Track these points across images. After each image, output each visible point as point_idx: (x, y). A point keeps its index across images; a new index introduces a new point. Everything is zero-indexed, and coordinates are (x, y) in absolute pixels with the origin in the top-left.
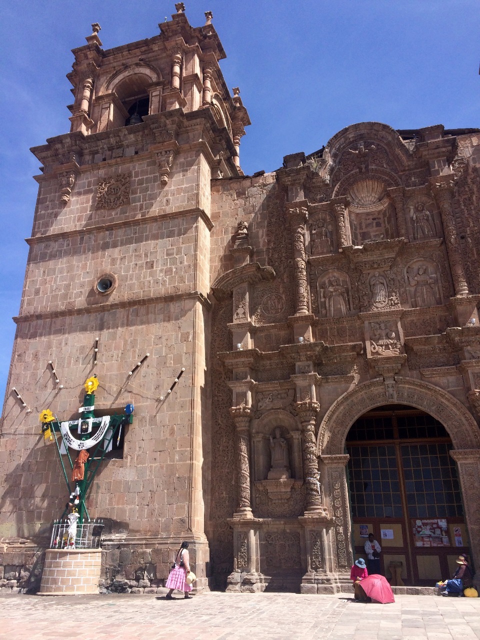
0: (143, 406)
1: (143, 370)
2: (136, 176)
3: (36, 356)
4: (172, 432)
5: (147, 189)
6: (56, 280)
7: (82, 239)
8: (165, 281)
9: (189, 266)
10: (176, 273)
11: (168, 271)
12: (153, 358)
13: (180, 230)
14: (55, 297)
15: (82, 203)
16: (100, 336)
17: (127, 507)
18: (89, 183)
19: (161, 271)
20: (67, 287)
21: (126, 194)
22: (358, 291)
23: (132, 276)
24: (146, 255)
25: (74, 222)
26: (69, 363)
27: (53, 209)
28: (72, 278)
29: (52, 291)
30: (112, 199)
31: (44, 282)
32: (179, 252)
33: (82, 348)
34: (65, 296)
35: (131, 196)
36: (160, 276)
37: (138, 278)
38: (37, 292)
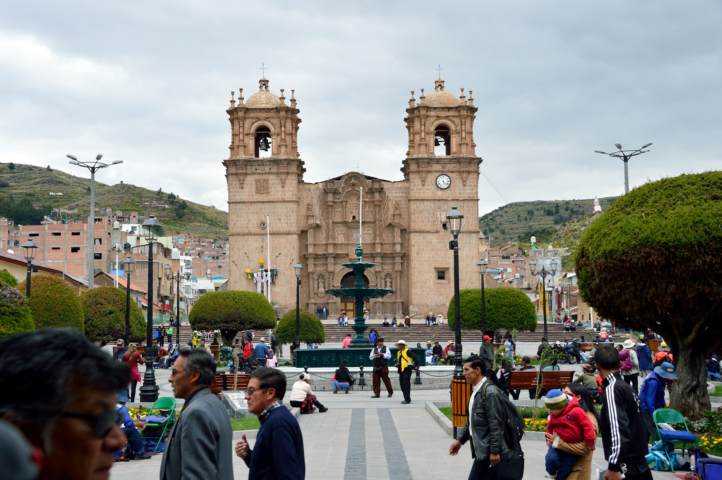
0: (281, 269)
1: (280, 257)
2: (271, 180)
3: (239, 249)
4: (291, 278)
5: (276, 187)
6: (242, 221)
7: (251, 205)
8: (285, 227)
9: (294, 222)
10: (289, 224)
11: (287, 223)
12: (283, 253)
13: (290, 207)
14: (243, 227)
15: (249, 189)
16: (263, 244)
17: (278, 299)
18: (251, 180)
19: (284, 222)
20: (248, 224)
21: (268, 188)
22: (348, 234)
23: (273, 223)
24: (278, 215)
25: (247, 196)
26: (252, 253)
27: (236, 189)
28: (249, 220)
29: (241, 225)
30: (262, 190)
31: (237, 221)
32: (290, 216)
33: (257, 248)
34: (247, 228)
35: (270, 190)
36: (284, 225)
37: (275, 224)
38: (235, 224)
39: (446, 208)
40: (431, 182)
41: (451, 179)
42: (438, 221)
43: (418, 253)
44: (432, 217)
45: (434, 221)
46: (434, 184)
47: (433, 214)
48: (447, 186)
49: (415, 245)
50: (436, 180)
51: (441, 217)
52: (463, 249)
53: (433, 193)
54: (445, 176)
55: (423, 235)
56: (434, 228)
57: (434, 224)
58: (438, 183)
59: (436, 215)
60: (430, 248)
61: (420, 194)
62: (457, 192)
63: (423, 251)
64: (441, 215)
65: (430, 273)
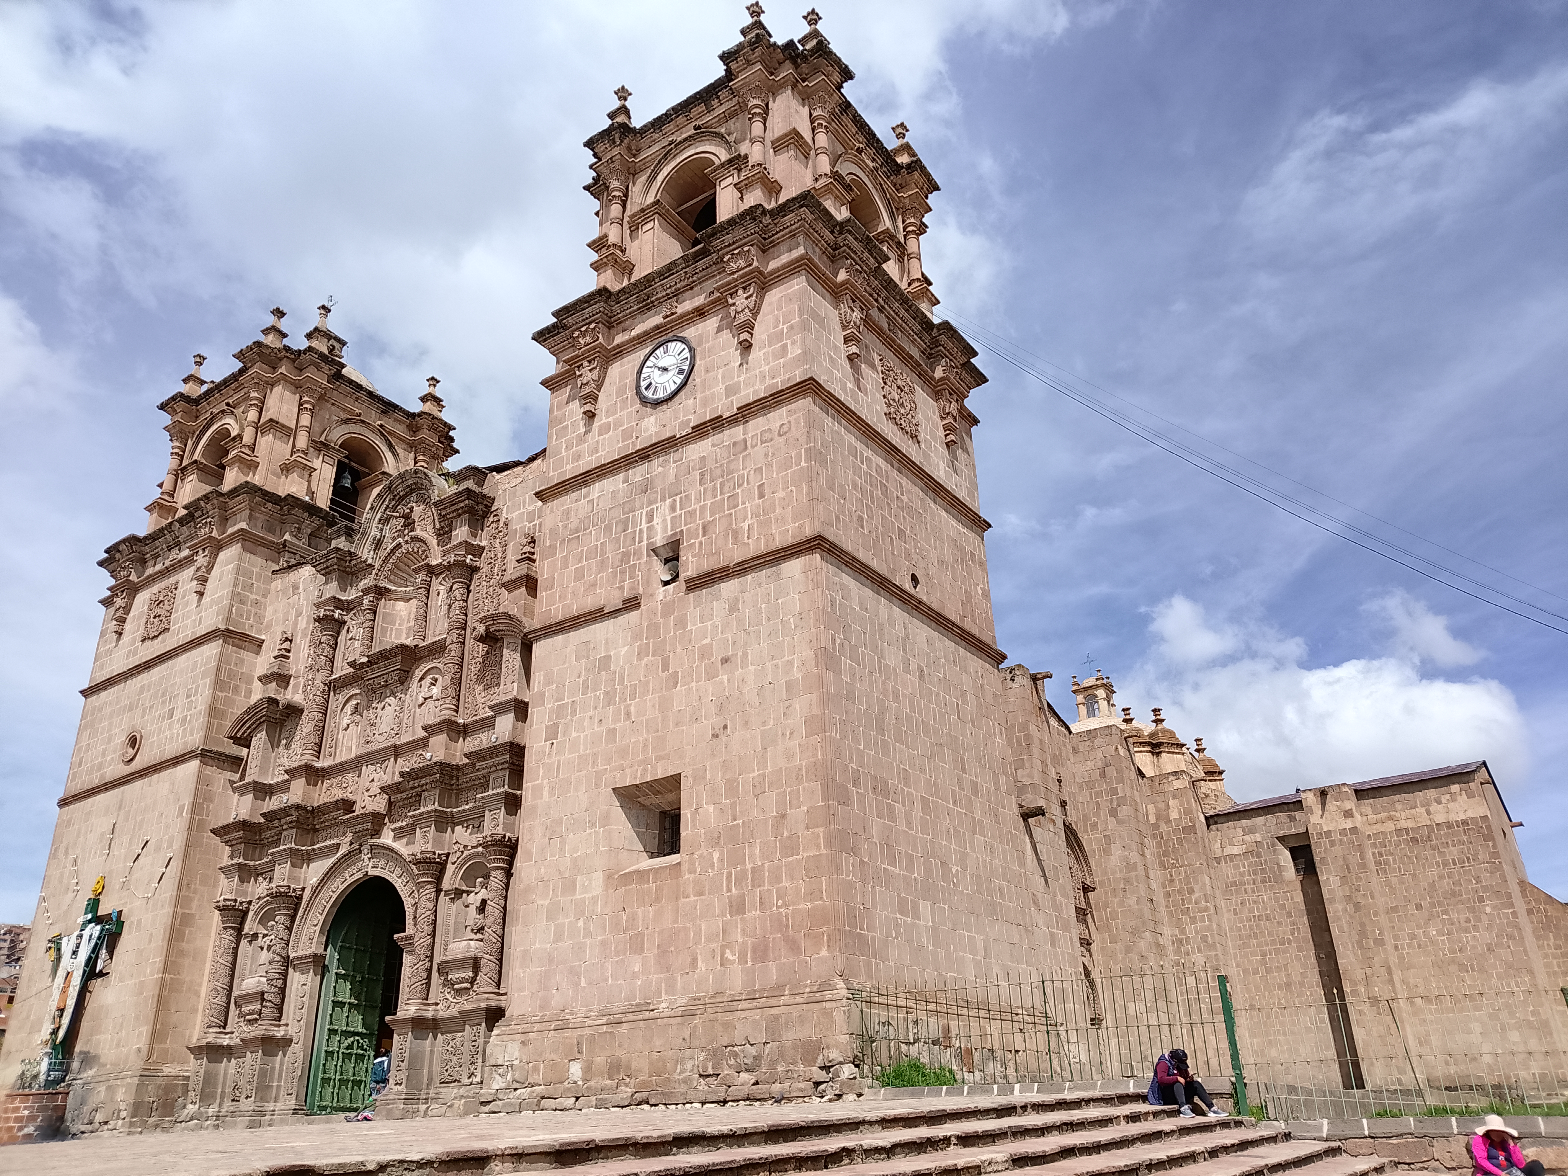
1: (141, 859)
2: (183, 585)
5: (186, 604)
8: (178, 736)
9: (201, 714)
10: (190, 722)
11: (184, 722)
12: (153, 842)
13: (203, 659)
14: (92, 769)
15: (133, 633)
17: (102, 1038)
19: (178, 721)
20: (104, 753)
21: (169, 615)
23: (155, 730)
24: (171, 700)
28: (109, 740)
29: (91, 761)
33: (102, 836)
34: (100, 766)
35: (173, 618)
36: (177, 729)
37: (159, 734)
39: (671, 478)
40: (621, 391)
41: (693, 345)
42: (637, 553)
43: (552, 734)
44: (618, 539)
45: (626, 555)
46: (630, 393)
47: (620, 528)
48: (679, 379)
49: (542, 695)
50: (640, 372)
51: (649, 529)
52: (745, 655)
53: (627, 434)
54: (671, 345)
55: (576, 637)
56: (621, 588)
57: (623, 572)
58: (644, 384)
59: (634, 525)
60: (600, 693)
61: (578, 457)
62: (720, 388)
63: (574, 712)
64: (650, 517)
65: (593, 825)
